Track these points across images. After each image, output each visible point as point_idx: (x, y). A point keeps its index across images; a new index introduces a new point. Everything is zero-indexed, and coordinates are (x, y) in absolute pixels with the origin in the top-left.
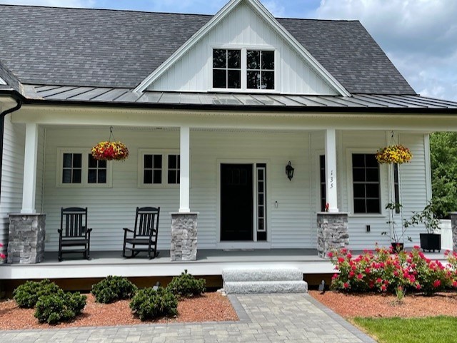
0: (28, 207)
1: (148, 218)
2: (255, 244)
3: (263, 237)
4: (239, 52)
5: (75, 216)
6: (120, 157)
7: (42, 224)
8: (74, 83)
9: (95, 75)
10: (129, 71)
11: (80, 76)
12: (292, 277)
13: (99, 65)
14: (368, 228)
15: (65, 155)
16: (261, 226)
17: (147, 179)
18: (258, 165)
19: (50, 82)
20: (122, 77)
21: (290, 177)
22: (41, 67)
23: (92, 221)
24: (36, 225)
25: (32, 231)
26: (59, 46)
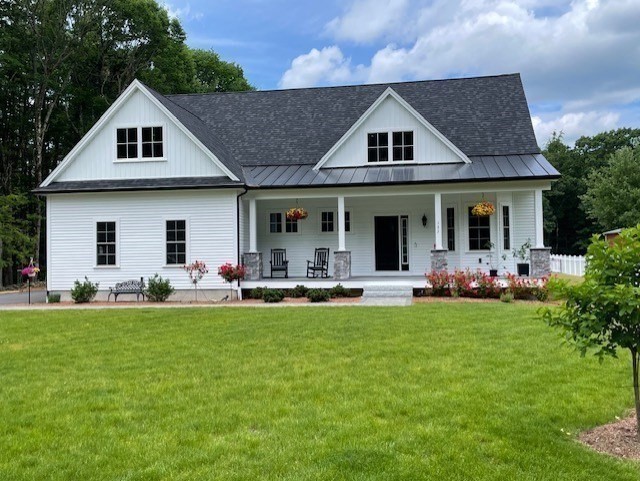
0: (253, 249)
1: (322, 255)
2: (400, 273)
3: (406, 268)
4: (386, 134)
5: (278, 253)
6: (303, 217)
7: (261, 258)
8: (276, 162)
9: (288, 155)
10: (312, 148)
11: (278, 155)
12: (406, 288)
13: (291, 144)
14: (480, 260)
15: (271, 215)
16: (405, 259)
17: (324, 229)
18: (402, 217)
19: (259, 163)
20: (306, 154)
21: (424, 224)
22: (253, 150)
23: (289, 256)
24: (258, 258)
25: (256, 262)
26: (263, 130)
